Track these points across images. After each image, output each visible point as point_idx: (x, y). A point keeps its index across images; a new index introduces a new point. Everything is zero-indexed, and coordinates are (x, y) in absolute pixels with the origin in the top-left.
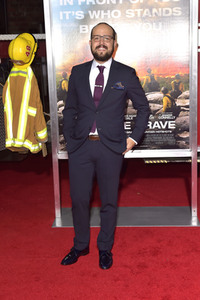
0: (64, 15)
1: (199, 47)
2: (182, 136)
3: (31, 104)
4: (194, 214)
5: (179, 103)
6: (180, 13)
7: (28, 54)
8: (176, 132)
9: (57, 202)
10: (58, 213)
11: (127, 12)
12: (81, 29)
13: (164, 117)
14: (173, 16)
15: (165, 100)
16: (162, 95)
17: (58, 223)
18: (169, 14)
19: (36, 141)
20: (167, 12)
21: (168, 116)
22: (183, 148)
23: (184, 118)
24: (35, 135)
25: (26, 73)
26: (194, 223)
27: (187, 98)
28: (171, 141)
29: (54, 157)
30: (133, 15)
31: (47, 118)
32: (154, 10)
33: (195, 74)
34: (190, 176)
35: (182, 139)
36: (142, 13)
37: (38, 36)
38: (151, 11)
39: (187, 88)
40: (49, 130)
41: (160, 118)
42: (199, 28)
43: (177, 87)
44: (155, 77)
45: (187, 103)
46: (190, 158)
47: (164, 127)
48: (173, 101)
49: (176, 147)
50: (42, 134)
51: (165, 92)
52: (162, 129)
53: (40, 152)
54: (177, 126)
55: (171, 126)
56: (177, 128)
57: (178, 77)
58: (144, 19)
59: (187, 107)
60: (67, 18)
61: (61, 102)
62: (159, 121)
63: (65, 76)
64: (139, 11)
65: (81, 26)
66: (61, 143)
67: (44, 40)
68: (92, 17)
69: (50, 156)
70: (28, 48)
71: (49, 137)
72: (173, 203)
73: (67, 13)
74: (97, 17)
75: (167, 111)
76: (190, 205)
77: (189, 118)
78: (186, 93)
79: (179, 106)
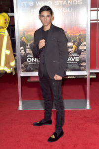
0: (24, 4)
1: (91, 20)
2: (82, 64)
3: (7, 48)
4: (88, 103)
5: (81, 48)
7: (5, 23)
8: (79, 62)
9: (20, 98)
10: (20, 103)
11: (55, 2)
12: (32, 11)
13: (73, 55)
14: (78, 5)
15: (74, 47)
16: (72, 44)
17: (21, 108)
18: (76, 4)
19: (10, 67)
20: (75, 2)
21: (75, 55)
22: (83, 70)
23: (83, 56)
24: (9, 64)
25: (4, 33)
26: (88, 107)
27: (85, 46)
28: (77, 67)
29: (18, 75)
30: (58, 4)
31: (15, 56)
32: (69, 2)
33: (89, 33)
34: (86, 84)
35: (82, 66)
36: (63, 3)
37: (10, 14)
38: (67, 2)
39: (85, 41)
40: (16, 62)
41: (71, 55)
42: (91, 10)
43: (80, 40)
44: (69, 35)
45: (85, 48)
46: (86, 75)
47: (73, 60)
48: (78, 47)
49: (79, 70)
50: (13, 64)
51: (74, 43)
52: (72, 61)
53: (12, 73)
55: (77, 59)
56: (80, 61)
57: (80, 35)
58: (64, 6)
59: (85, 50)
60: (25, 5)
61: (22, 48)
62: (71, 57)
63: (24, 34)
64: (61, 2)
65: (32, 9)
66: (22, 68)
67: (14, 16)
68: (38, 5)
69: (16, 74)
70: (6, 20)
71: (16, 65)
72: (77, 98)
73: (25, 3)
74: (40, 5)
75: (75, 52)
76: (86, 99)
77: (86, 56)
78: (84, 43)
79: (81, 50)
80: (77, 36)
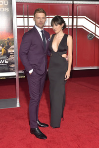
1: (17, 26)
2: (11, 66)
4: (18, 102)
5: (9, 51)
6: (8, 10)
8: (8, 64)
13: (3, 58)
15: (3, 50)
18: (3, 11)
21: (5, 57)
22: (12, 72)
23: (12, 58)
26: (18, 106)
27: (13, 49)
28: (6, 68)
33: (16, 38)
35: (11, 68)
39: (13, 44)
42: (17, 17)
43: (8, 44)
45: (13, 51)
46: (15, 76)
47: (3, 62)
48: (7, 50)
51: (3, 46)
52: (2, 63)
54: (9, 62)
55: (6, 62)
57: (8, 39)
59: (13, 53)
62: (0, 59)
75: (4, 55)
76: (16, 98)
77: (14, 58)
78: (12, 47)
79: (10, 53)
80: (6, 40)
